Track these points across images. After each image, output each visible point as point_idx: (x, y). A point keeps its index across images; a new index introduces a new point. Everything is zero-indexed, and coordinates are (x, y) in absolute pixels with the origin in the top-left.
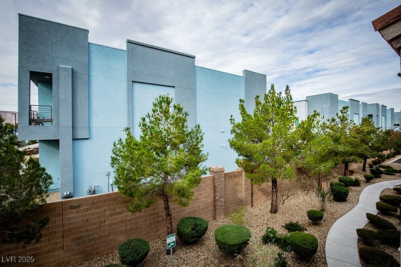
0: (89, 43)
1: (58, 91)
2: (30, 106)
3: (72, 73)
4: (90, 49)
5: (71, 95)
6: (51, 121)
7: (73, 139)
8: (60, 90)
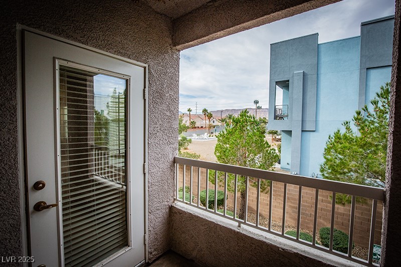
0: (318, 45)
1: (292, 93)
2: (275, 106)
3: (303, 76)
4: (319, 50)
5: (302, 95)
6: (287, 116)
7: (302, 131)
8: (294, 92)
